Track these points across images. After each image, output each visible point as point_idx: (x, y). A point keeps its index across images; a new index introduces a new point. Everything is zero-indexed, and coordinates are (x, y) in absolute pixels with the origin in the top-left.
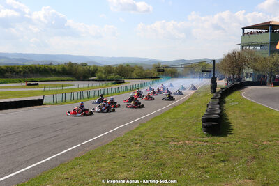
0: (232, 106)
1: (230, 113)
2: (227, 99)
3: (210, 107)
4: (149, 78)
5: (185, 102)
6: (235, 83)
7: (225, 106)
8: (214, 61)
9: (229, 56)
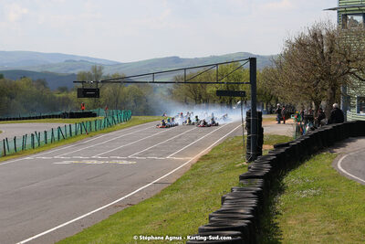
0: (302, 201)
1: (291, 222)
2: (291, 179)
3: (227, 205)
4: (64, 116)
5: (164, 192)
6: (320, 129)
7: (282, 201)
8: (253, 61)
9: (301, 44)
